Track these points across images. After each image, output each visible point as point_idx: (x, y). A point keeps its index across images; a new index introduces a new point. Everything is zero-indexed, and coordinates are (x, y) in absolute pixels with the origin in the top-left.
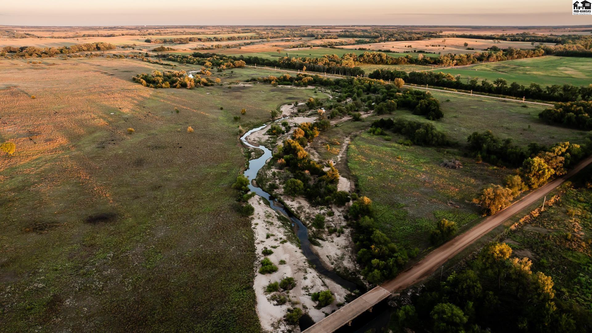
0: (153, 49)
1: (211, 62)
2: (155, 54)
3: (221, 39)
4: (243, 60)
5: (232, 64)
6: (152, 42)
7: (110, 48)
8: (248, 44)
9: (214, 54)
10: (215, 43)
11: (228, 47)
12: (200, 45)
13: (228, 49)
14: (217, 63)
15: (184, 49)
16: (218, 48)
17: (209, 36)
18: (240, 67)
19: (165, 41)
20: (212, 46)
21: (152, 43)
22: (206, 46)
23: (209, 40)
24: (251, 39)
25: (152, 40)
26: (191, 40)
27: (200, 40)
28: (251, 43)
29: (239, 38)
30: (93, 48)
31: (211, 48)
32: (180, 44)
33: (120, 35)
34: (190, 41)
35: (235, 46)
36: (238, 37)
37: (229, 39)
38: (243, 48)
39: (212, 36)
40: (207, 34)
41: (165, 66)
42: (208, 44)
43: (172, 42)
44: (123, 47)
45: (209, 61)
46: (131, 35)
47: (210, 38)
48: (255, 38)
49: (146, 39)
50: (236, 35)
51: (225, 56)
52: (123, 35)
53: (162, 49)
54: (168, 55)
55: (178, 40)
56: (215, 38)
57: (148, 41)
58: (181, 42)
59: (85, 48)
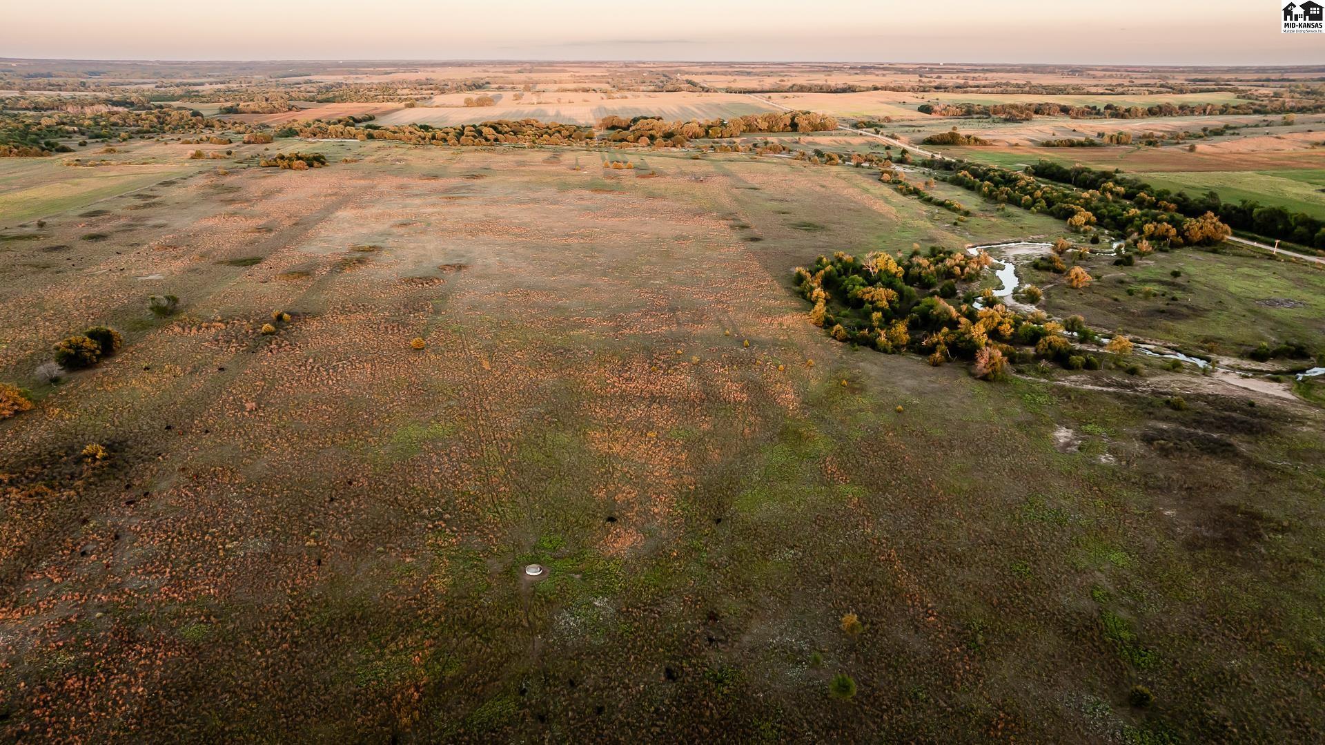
0: (928, 136)
1: (1094, 210)
2: (926, 153)
3: (1128, 111)
4: (1215, 209)
5: (1173, 231)
6: (935, 112)
7: (821, 127)
8: (1218, 133)
9: (1107, 176)
10: (1110, 126)
11: (1151, 141)
12: (1064, 130)
13: (1152, 150)
14: (1114, 218)
15: (1014, 140)
16: (1119, 143)
17: (1091, 100)
18: (1209, 244)
19: (968, 112)
20: (1101, 135)
21: (933, 116)
22: (1081, 134)
23: (1093, 112)
24: (1222, 112)
25: (936, 108)
26: (1039, 110)
27: (1065, 110)
28: (1227, 127)
29: (1185, 110)
30: (782, 126)
31: (1097, 140)
32: (1006, 121)
33: (868, 89)
34: (1036, 112)
35: (1175, 138)
36: (1182, 108)
37: (1152, 112)
38: (1202, 147)
39: (1101, 102)
40: (1088, 93)
41: (936, 210)
42: (1089, 128)
43: (986, 113)
44: (856, 126)
45: (1087, 205)
46: (893, 89)
47: (1094, 108)
48: (1237, 110)
49: (924, 102)
50: (1174, 99)
51: (1144, 187)
52: (876, 89)
53: (950, 140)
54: (960, 165)
55: (1004, 109)
56: (1108, 107)
57: (926, 109)
58: (1013, 116)
59: (764, 125)
